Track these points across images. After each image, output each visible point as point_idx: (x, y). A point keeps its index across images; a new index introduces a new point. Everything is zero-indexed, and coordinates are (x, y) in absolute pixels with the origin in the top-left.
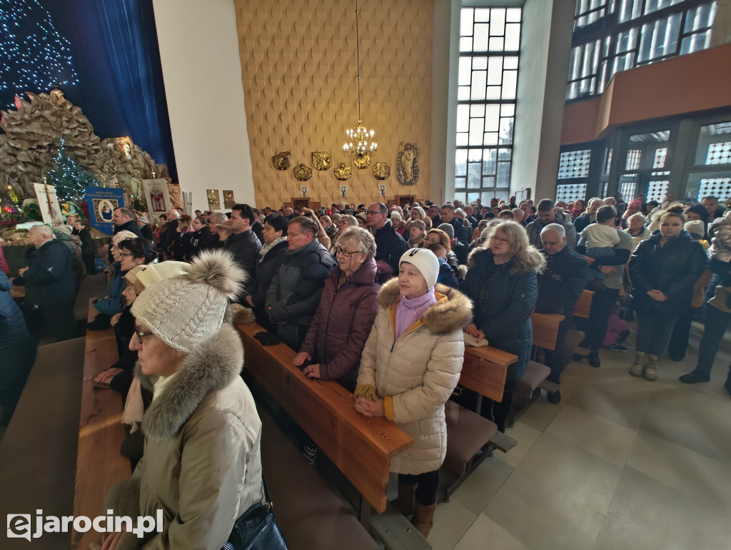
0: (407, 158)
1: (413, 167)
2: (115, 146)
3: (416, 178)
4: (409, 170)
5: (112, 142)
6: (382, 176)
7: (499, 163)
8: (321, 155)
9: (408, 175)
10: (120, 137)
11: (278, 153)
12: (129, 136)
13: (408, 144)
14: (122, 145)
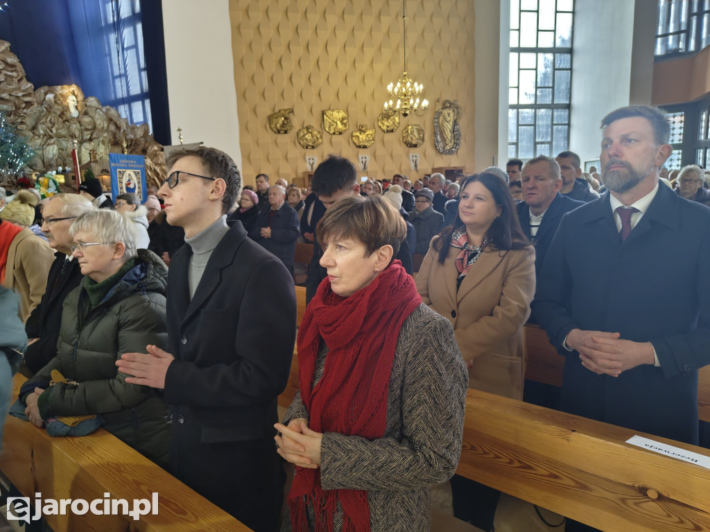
0: (445, 119)
1: (454, 131)
2: (55, 97)
3: (457, 144)
4: (448, 134)
5: (52, 92)
6: (414, 142)
7: (555, 127)
8: (335, 114)
9: (448, 141)
10: (61, 84)
11: (276, 111)
12: (76, 84)
13: (447, 101)
14: (65, 97)
